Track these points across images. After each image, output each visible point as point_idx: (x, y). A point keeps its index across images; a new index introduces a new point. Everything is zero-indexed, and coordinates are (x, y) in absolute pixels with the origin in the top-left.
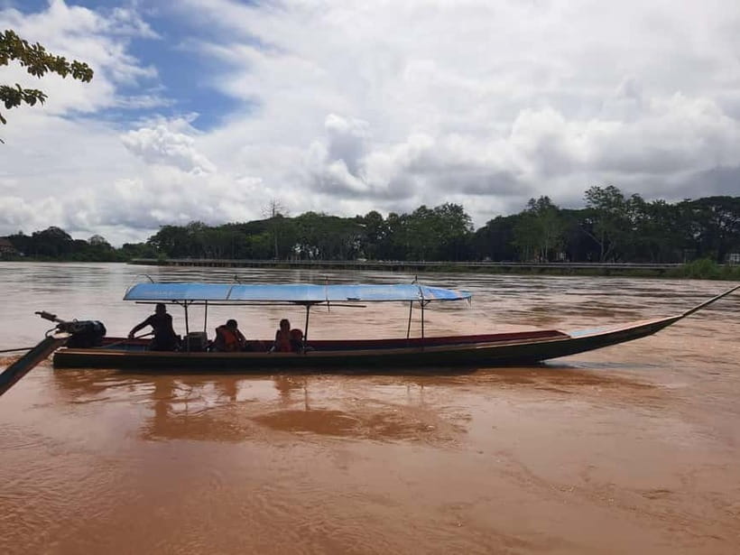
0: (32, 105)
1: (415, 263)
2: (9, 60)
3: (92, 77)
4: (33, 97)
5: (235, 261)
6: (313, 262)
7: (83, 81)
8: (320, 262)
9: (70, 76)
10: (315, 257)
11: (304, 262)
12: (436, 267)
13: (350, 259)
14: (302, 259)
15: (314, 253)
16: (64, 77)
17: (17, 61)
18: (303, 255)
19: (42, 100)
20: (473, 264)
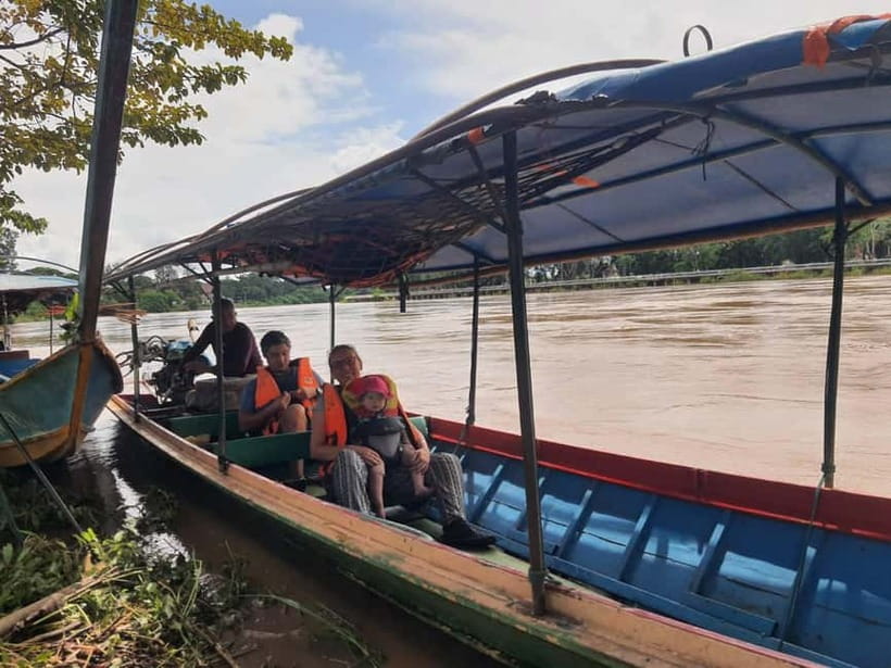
0: (234, 84)
1: (685, 274)
2: (205, 42)
3: (291, 54)
4: (234, 75)
5: (460, 291)
6: (551, 284)
7: (282, 59)
8: (561, 283)
9: (268, 55)
10: (555, 278)
11: (543, 284)
12: (716, 277)
13: (600, 276)
14: (538, 281)
15: (552, 274)
16: (261, 58)
17: (213, 43)
18: (539, 278)
19: (243, 78)
20: (768, 269)
